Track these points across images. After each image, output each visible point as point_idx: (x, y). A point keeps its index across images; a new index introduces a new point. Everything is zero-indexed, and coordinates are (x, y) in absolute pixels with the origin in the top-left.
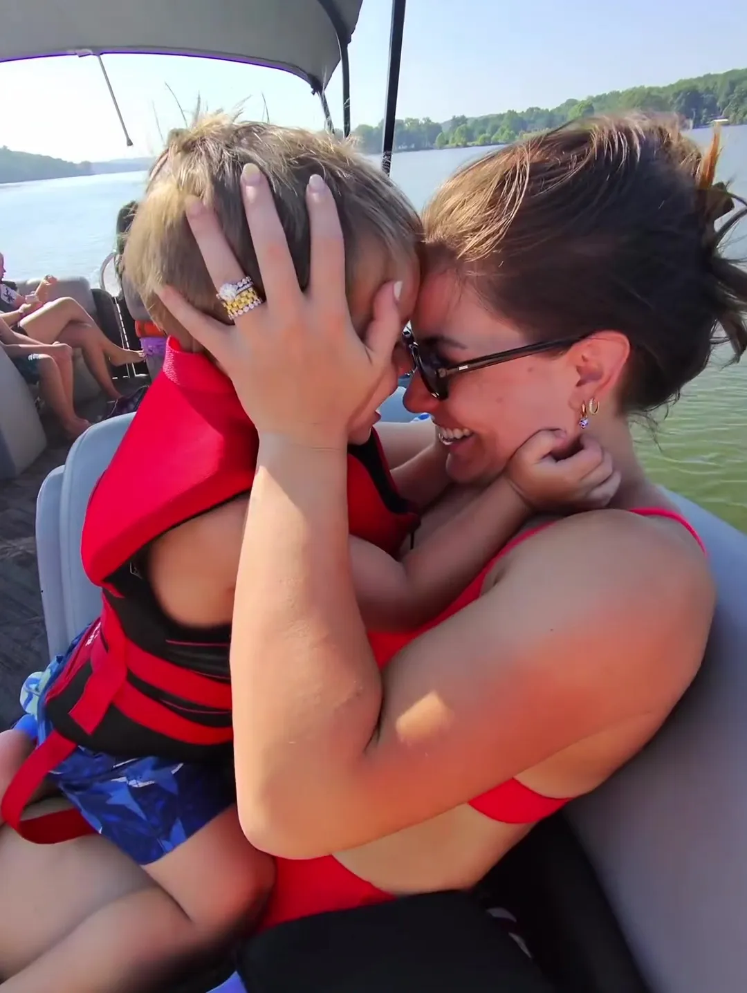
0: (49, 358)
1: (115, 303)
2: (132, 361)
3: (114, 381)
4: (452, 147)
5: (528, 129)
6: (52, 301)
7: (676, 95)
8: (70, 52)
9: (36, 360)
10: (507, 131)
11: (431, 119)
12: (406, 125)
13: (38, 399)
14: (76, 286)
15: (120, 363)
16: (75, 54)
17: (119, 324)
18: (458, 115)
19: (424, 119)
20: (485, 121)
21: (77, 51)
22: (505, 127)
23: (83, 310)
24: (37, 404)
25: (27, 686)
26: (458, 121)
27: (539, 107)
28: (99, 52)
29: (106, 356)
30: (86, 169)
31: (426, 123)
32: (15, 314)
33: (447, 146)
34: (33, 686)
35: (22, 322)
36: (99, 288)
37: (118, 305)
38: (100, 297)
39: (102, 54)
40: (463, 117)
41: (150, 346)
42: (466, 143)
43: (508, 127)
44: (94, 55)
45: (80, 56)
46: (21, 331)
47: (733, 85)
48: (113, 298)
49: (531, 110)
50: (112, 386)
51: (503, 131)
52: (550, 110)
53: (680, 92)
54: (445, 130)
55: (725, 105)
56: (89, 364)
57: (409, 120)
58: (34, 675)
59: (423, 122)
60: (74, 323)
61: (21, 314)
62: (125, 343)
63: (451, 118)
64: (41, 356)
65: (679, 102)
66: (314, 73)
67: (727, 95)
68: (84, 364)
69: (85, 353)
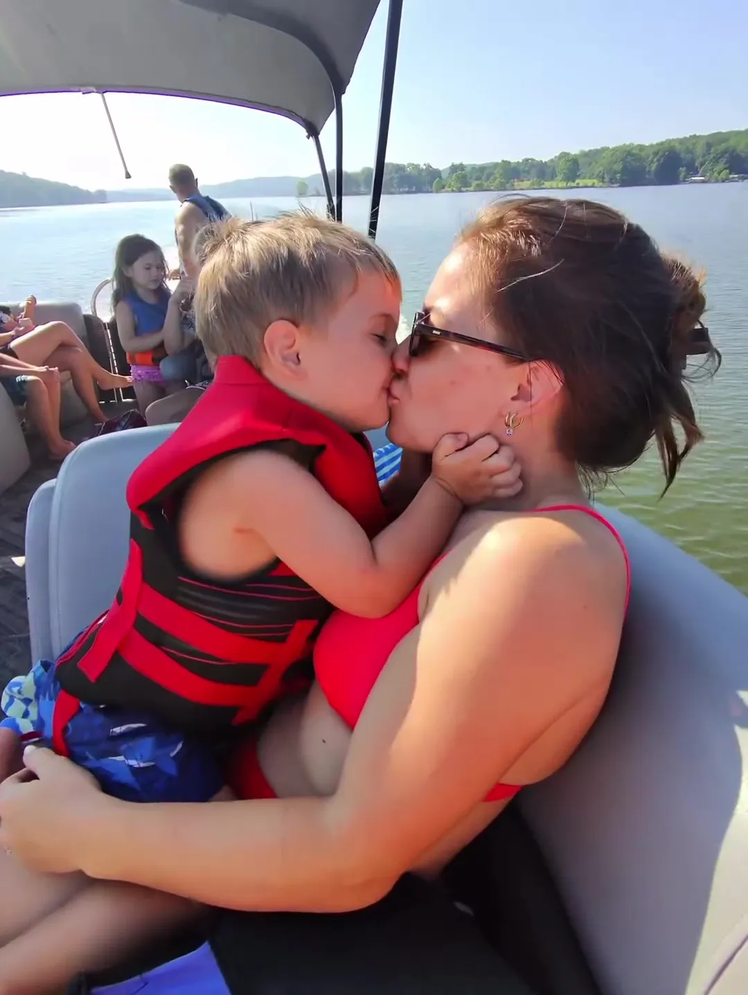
0: (38, 381)
1: (106, 329)
2: (120, 386)
3: (100, 404)
4: (447, 192)
5: (522, 179)
6: (44, 324)
7: (656, 154)
8: (77, 89)
9: (24, 382)
10: (499, 179)
11: (431, 165)
12: (408, 169)
13: (24, 420)
14: (68, 312)
15: (107, 387)
16: (80, 91)
17: (109, 349)
18: (457, 162)
19: (425, 165)
20: (482, 169)
21: (82, 89)
22: (497, 176)
23: (74, 335)
24: (22, 425)
25: (10, 690)
26: (455, 168)
27: (534, 158)
28: (103, 90)
29: (95, 380)
30: (100, 197)
31: (426, 169)
32: (7, 336)
33: (443, 190)
34: (15, 689)
35: (13, 344)
36: (91, 313)
37: (108, 331)
38: (91, 323)
39: (104, 92)
40: (461, 164)
41: (139, 372)
42: (460, 187)
43: (501, 175)
44: (98, 92)
45: (84, 94)
46: (11, 353)
47: (709, 145)
48: (104, 324)
49: (527, 160)
50: (99, 409)
51: (496, 179)
52: (544, 161)
54: (444, 176)
55: (702, 165)
56: (77, 388)
57: (410, 165)
58: (17, 679)
59: (424, 167)
60: (64, 346)
61: (13, 336)
62: (114, 367)
63: (451, 165)
64: (30, 378)
65: (658, 160)
66: (310, 119)
67: (704, 156)
68: (73, 387)
69: (74, 376)
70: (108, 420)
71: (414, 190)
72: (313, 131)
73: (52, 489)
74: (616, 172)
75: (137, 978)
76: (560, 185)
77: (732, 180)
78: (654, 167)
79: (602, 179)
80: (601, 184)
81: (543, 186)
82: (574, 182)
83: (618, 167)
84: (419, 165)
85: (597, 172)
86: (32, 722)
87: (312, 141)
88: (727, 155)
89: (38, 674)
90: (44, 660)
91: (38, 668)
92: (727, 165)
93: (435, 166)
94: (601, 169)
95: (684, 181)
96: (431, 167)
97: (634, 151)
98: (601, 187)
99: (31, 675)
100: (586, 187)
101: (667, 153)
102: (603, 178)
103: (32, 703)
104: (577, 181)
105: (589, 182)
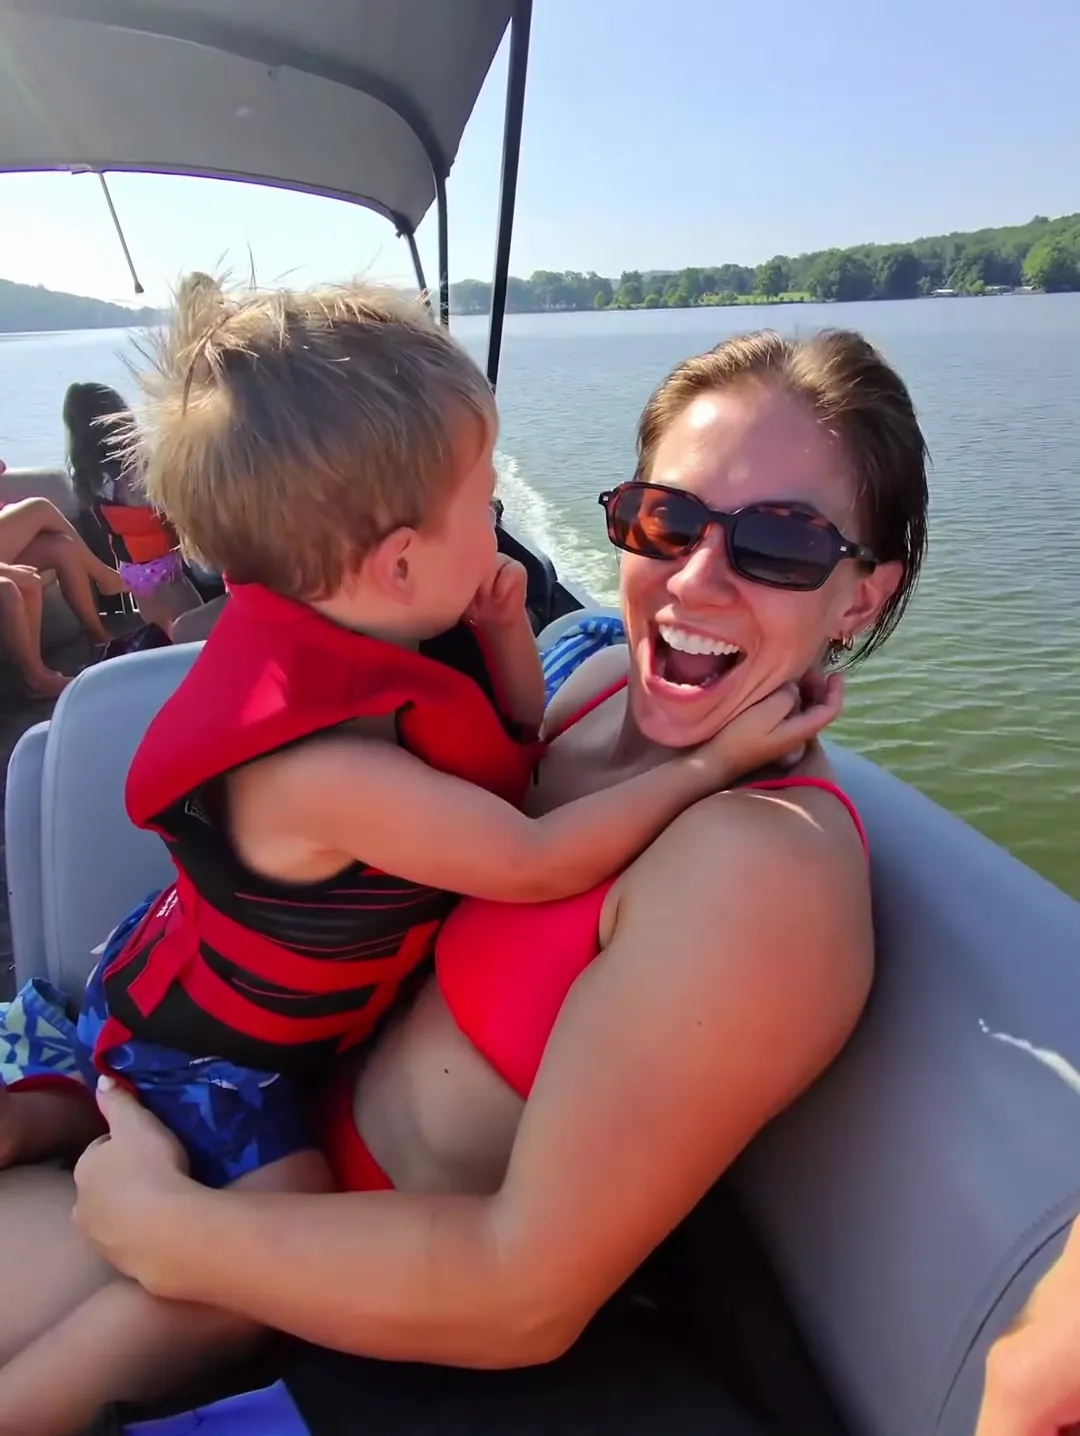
0: (9, 583)
3: (100, 617)
4: (611, 309)
5: (714, 291)
6: (15, 502)
7: (886, 259)
8: (65, 167)
10: (681, 293)
11: (597, 273)
15: (110, 591)
16: (68, 170)
18: (632, 270)
19: (588, 273)
21: (70, 166)
22: (681, 287)
23: (62, 518)
26: (628, 278)
28: (102, 168)
29: (93, 582)
31: (590, 278)
33: (608, 307)
39: (104, 171)
40: (636, 273)
42: (630, 303)
43: (685, 287)
44: (94, 172)
45: (74, 173)
47: (959, 249)
49: (727, 267)
50: (99, 624)
51: (678, 291)
53: (890, 256)
54: (613, 287)
55: (950, 273)
56: (66, 592)
59: (588, 277)
60: (46, 533)
65: (890, 268)
66: (401, 210)
67: (953, 261)
68: (60, 592)
69: (61, 575)
70: (112, 638)
71: (574, 305)
72: (406, 227)
73: (44, 736)
74: (833, 284)
75: (189, 1413)
76: (758, 300)
77: (992, 293)
78: (884, 276)
79: (814, 292)
80: (814, 298)
81: (735, 302)
82: (776, 295)
83: (834, 276)
84: (580, 274)
85: (808, 284)
86: (22, 1068)
87: (404, 240)
88: (981, 262)
89: (29, 997)
90: (36, 979)
91: (29, 990)
92: (982, 274)
93: (602, 275)
94: (811, 279)
95: (929, 294)
96: (596, 276)
97: (855, 257)
98: (812, 302)
99: (18, 1001)
100: (792, 302)
101: (900, 258)
102: (816, 291)
103: (20, 1042)
104: (781, 295)
105: (796, 296)
